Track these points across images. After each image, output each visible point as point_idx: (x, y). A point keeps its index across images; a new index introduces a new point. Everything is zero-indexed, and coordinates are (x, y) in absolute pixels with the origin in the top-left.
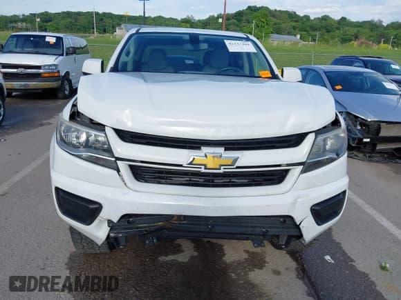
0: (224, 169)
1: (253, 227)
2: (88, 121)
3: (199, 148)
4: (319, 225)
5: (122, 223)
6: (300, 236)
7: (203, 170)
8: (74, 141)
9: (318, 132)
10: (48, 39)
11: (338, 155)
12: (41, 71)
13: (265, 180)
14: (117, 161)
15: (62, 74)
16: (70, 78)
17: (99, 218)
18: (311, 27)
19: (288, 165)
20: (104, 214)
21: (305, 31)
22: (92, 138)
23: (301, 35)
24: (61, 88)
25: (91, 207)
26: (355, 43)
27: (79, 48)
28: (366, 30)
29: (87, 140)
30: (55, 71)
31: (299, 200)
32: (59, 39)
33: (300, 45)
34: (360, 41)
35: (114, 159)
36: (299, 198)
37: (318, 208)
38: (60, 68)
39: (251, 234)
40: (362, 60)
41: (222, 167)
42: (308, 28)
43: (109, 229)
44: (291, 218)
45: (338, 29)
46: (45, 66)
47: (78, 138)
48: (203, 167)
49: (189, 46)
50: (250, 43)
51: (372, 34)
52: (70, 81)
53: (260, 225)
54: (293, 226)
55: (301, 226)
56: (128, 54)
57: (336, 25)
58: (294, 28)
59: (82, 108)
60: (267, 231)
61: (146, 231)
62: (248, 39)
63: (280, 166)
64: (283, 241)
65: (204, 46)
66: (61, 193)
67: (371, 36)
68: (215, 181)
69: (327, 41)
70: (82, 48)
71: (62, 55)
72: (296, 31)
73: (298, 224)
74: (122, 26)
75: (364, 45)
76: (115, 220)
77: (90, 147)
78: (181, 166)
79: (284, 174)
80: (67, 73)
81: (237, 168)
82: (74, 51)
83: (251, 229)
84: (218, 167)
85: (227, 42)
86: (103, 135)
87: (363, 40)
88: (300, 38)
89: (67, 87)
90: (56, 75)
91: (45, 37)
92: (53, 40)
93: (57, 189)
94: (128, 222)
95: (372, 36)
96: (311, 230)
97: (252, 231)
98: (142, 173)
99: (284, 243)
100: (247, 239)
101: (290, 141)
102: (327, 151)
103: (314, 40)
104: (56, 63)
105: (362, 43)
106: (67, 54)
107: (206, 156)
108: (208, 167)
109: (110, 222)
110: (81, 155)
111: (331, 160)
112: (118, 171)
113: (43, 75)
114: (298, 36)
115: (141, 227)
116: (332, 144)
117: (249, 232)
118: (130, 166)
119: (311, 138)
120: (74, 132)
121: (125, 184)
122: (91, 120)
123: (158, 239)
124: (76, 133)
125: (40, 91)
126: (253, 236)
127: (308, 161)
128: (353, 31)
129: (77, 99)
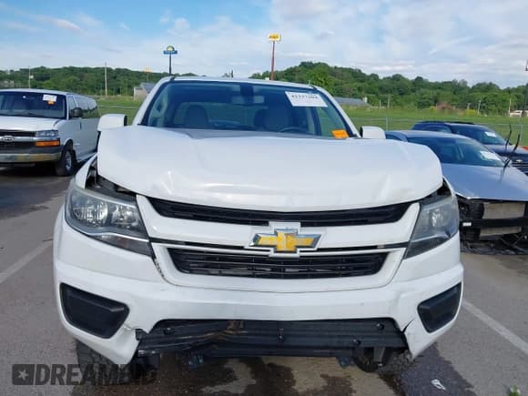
0: (301, 251)
1: (339, 336)
2: (111, 189)
3: (266, 223)
4: (429, 331)
5: (156, 335)
6: (405, 348)
7: (272, 254)
8: (90, 217)
9: (423, 202)
10: (45, 98)
11: (448, 233)
12: (35, 139)
13: (355, 269)
14: (153, 244)
15: (64, 142)
16: (74, 148)
17: (123, 326)
18: (381, 89)
19: (387, 246)
20: (132, 321)
21: (374, 93)
22: (116, 213)
23: (368, 97)
24: (61, 161)
25: (113, 310)
26: (436, 109)
27: (86, 111)
28: (448, 93)
29: (110, 216)
30: (54, 139)
31: (403, 296)
32: (61, 99)
33: (368, 110)
34: (441, 106)
35: (147, 241)
36: (401, 292)
37: (427, 307)
38: (60, 135)
39: (336, 348)
40: (449, 126)
41: (299, 250)
42: (377, 90)
43: (137, 343)
44: (391, 321)
45: (413, 91)
46: (40, 132)
47: (94, 213)
48: (272, 249)
49: (240, 100)
50: (318, 95)
51: (455, 97)
52: (74, 152)
53: (350, 334)
54: (395, 334)
55: (406, 333)
56: (159, 108)
57: (410, 87)
58: (360, 89)
59: (103, 171)
60: (360, 342)
61: (190, 345)
62: (315, 91)
63: (375, 247)
64: (379, 356)
65: (259, 99)
66: (69, 293)
67: (453, 100)
68: (287, 270)
69: (401, 105)
70: (91, 111)
71: (65, 118)
72: (363, 93)
73: (402, 330)
74: (142, 85)
75: (447, 111)
76: (147, 329)
77: (114, 225)
78: (241, 248)
79: (381, 259)
80: (70, 142)
81: (319, 250)
82: (80, 113)
83: (337, 339)
84: (293, 249)
85: (289, 95)
86: (134, 207)
87: (444, 104)
88: (368, 102)
89: (69, 161)
90: (55, 144)
91: (42, 95)
92: (52, 99)
93: (64, 287)
94: (165, 332)
95: (456, 100)
96: (419, 338)
97: (339, 342)
98: (187, 259)
99: (380, 360)
100: (331, 355)
101: (387, 214)
102: (434, 228)
103: (385, 104)
104: (55, 129)
105: (444, 108)
106: (70, 118)
107: (276, 234)
108: (279, 249)
109: (139, 332)
110: (100, 236)
111: (442, 241)
112: (153, 257)
113: (38, 144)
114: (366, 99)
115: (184, 340)
116: (438, 220)
117: (335, 344)
118: (170, 250)
119: (414, 209)
120: (90, 205)
121: (163, 276)
122: (116, 187)
123: (205, 358)
124: (92, 207)
125: (33, 165)
126: (339, 351)
127: (412, 241)
128: (433, 93)
129: (96, 158)
